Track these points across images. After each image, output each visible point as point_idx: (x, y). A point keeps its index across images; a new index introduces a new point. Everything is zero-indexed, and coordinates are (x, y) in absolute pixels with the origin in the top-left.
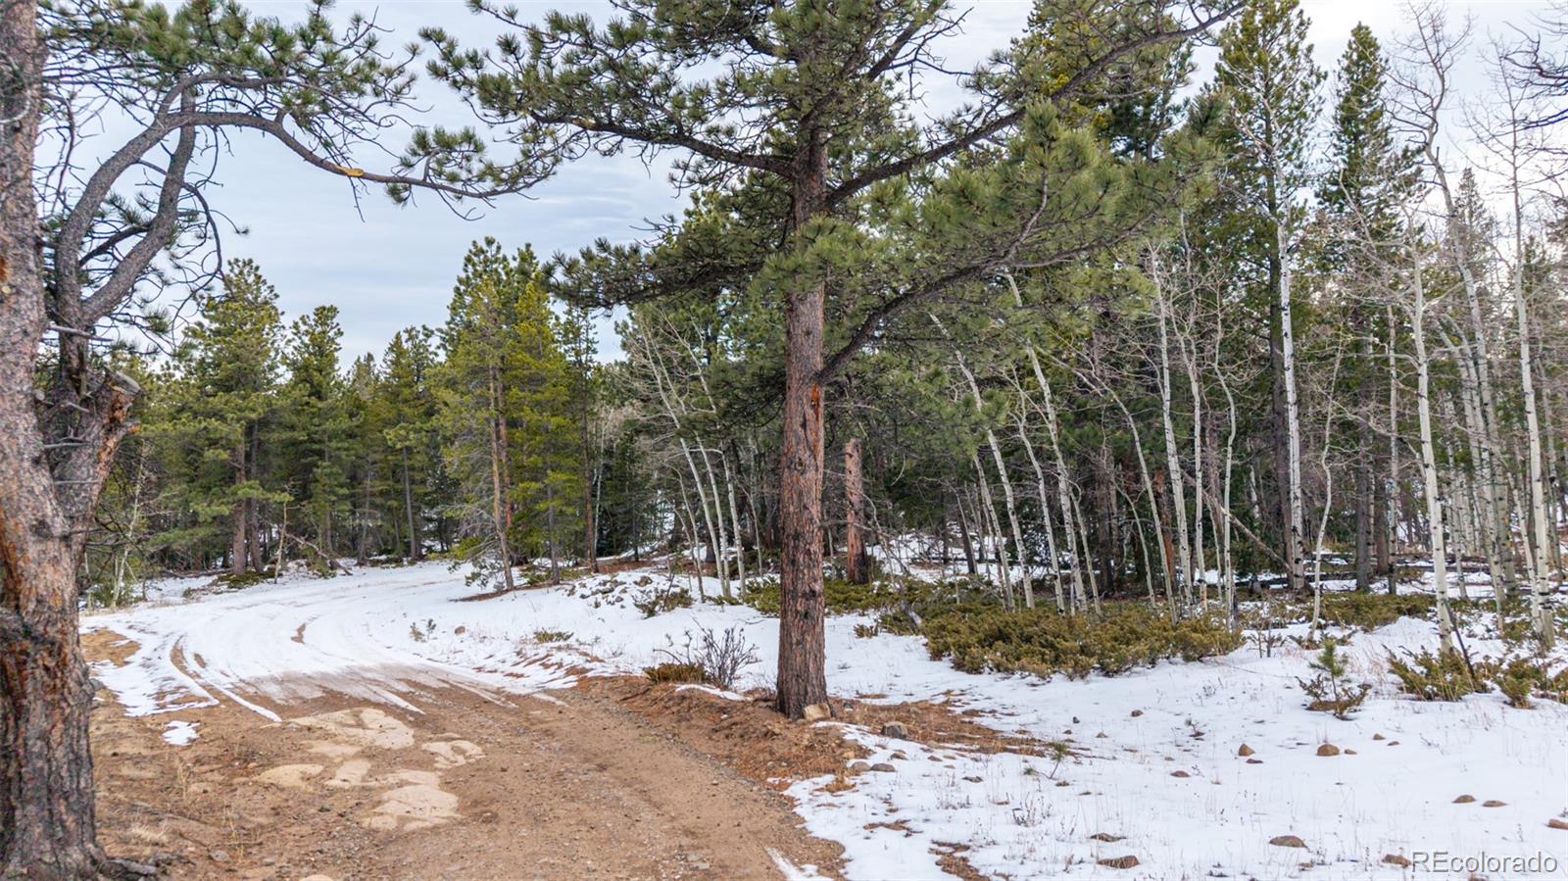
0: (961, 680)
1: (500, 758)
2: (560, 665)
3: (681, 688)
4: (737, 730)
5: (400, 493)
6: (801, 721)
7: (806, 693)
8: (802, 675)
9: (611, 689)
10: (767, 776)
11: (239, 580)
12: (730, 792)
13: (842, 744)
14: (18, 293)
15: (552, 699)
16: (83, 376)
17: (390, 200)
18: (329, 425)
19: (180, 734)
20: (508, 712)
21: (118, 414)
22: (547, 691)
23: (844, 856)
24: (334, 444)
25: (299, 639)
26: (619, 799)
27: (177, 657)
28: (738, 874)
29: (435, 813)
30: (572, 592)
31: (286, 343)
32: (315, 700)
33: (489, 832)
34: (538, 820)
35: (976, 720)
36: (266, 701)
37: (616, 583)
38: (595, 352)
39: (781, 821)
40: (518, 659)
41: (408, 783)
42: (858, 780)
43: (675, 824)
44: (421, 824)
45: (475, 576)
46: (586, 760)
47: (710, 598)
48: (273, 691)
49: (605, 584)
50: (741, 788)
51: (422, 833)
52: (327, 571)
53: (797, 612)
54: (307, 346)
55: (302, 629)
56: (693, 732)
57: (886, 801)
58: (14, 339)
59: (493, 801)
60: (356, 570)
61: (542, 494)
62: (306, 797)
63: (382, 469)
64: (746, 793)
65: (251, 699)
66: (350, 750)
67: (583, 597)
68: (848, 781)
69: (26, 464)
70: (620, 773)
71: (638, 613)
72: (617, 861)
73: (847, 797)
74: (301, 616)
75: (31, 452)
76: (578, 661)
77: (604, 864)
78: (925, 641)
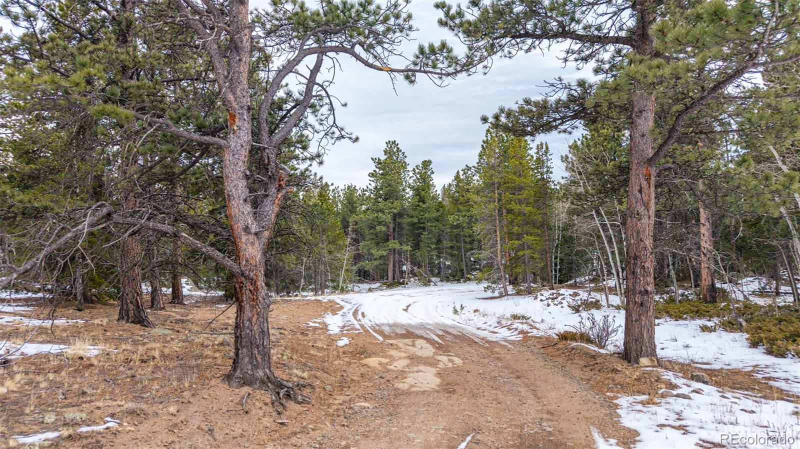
0: (770, 360)
1: (470, 367)
2: (516, 329)
3: (574, 344)
4: (598, 367)
5: (459, 248)
6: (636, 365)
7: (642, 350)
8: (639, 340)
9: (538, 342)
10: (607, 392)
11: (390, 286)
12: (581, 397)
13: (658, 380)
14: (240, 129)
15: (507, 344)
16: (269, 167)
17: (406, 82)
18: (427, 215)
19: (343, 342)
20: (483, 347)
21: (282, 183)
22: (506, 341)
23: (638, 438)
24: (429, 224)
25: (406, 310)
26: (520, 392)
27: (355, 313)
28: (567, 436)
29: (428, 385)
30: (536, 298)
31: (410, 178)
32: (401, 334)
33: (448, 397)
34: (474, 396)
35: (771, 383)
36: (381, 333)
37: (559, 295)
38: (551, 173)
39: (606, 415)
40: (497, 325)
41: (422, 371)
42: (663, 400)
43: (544, 407)
44: (418, 389)
45: (488, 287)
46: (512, 373)
47: (612, 306)
48: (386, 329)
49: (553, 294)
50: (589, 396)
51: (417, 393)
52: (427, 283)
53: (636, 302)
54: (418, 179)
55: (408, 307)
56: (573, 366)
57: (678, 414)
58: (238, 149)
59: (457, 384)
60: (439, 283)
61: (522, 247)
62: (377, 371)
63: (451, 235)
64: (591, 398)
65: (376, 331)
66: (403, 355)
67: (541, 300)
68: (657, 400)
69: (241, 202)
70: (526, 381)
71: (569, 310)
72: (504, 420)
73: (653, 408)
74: (410, 301)
75: (243, 197)
76: (526, 327)
77: (497, 420)
78: (747, 336)
